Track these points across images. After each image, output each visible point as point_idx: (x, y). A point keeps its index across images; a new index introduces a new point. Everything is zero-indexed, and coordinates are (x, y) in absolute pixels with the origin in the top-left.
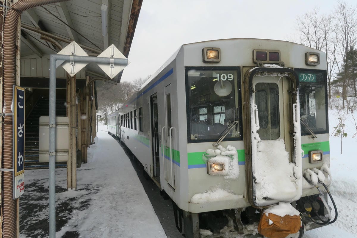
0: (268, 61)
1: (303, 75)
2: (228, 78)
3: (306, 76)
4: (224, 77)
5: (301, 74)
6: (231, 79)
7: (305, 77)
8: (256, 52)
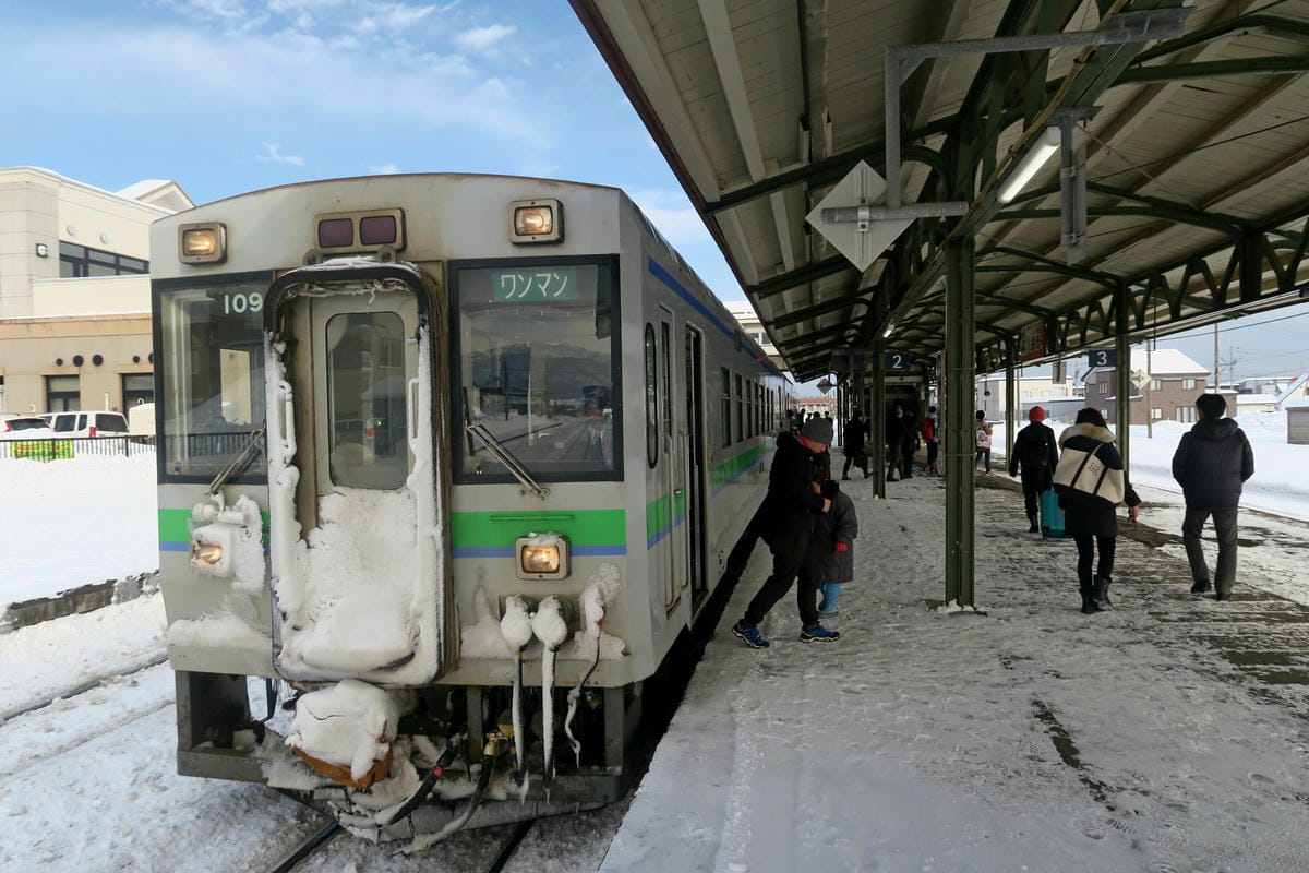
0: (357, 245)
1: (511, 279)
2: (249, 305)
3: (526, 281)
4: (240, 304)
5: (503, 277)
6: (256, 307)
7: (521, 286)
8: (320, 223)
